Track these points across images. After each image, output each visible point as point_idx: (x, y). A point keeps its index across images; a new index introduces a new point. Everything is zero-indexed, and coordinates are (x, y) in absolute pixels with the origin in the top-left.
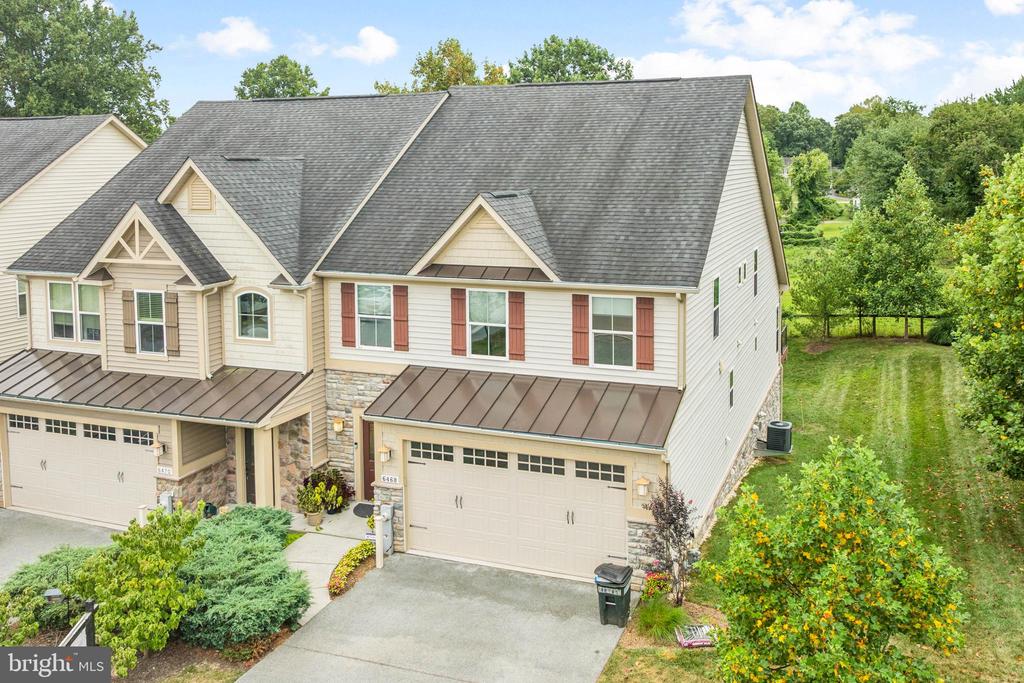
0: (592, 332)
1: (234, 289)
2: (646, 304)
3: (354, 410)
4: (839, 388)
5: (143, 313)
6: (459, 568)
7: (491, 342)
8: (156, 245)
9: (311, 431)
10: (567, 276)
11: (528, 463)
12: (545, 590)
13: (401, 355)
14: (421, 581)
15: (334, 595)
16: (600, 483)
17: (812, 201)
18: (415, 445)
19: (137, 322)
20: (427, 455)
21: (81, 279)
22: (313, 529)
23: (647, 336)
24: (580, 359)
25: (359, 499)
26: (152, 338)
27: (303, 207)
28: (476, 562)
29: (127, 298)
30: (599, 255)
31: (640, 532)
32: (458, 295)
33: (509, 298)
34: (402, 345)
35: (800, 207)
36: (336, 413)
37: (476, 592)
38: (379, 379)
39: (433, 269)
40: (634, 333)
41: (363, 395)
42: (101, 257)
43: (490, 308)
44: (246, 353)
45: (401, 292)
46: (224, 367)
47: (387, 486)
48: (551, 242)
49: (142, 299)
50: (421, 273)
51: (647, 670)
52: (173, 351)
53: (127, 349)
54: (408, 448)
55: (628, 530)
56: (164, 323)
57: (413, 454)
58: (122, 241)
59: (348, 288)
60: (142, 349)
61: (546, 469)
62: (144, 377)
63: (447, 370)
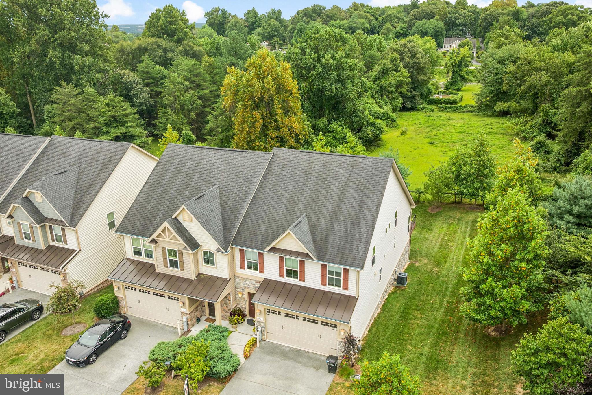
0: (328, 276)
1: (202, 249)
2: (346, 271)
3: (245, 289)
4: (439, 234)
5: (170, 255)
6: (284, 348)
7: (293, 274)
8: (174, 236)
9: (231, 297)
10: (319, 259)
11: (306, 319)
12: (311, 358)
13: (261, 274)
14: (272, 353)
15: (246, 358)
16: (329, 328)
17: (459, 74)
18: (268, 309)
19: (168, 258)
20: (273, 313)
21: (147, 243)
22: (234, 330)
23: (346, 280)
24: (323, 284)
25: (248, 317)
26: (174, 264)
27: (222, 214)
28: (289, 346)
29: (164, 249)
30: (331, 251)
31: (341, 343)
32: (281, 259)
33: (299, 261)
34: (262, 271)
35: (452, 78)
36: (239, 290)
37: (290, 359)
38: (254, 281)
39: (273, 250)
40: (342, 278)
41: (249, 285)
42: (154, 236)
43: (293, 263)
44: (207, 270)
45: (261, 255)
46: (199, 274)
47: (259, 321)
48: (314, 241)
49: (170, 251)
50: (269, 251)
51: (341, 390)
52: (182, 269)
53: (165, 266)
54: (266, 310)
55: (338, 343)
56: (178, 260)
57: (268, 312)
58: (162, 233)
59: (242, 251)
60: (170, 266)
61: (312, 322)
62: (172, 276)
63: (278, 281)
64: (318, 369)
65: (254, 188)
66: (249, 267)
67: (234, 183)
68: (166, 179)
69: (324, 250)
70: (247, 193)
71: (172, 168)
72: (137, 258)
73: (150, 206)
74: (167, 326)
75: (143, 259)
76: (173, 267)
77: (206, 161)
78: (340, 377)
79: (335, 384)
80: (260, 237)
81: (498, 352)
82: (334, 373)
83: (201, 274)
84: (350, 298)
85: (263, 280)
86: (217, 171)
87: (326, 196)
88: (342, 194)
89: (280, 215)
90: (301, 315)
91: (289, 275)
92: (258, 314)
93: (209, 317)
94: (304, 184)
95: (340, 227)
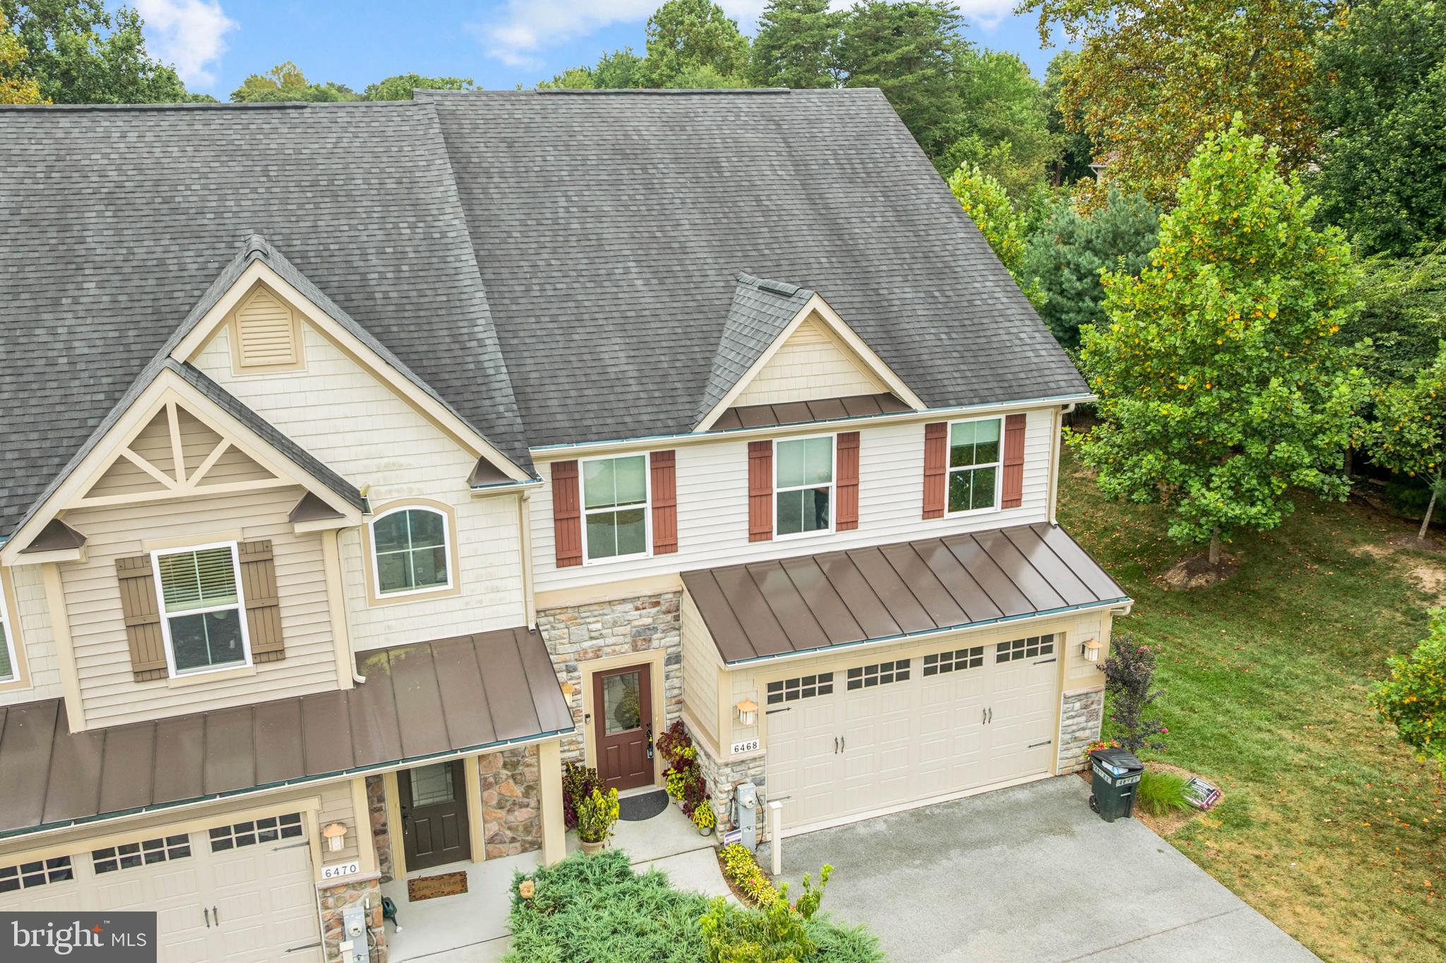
0: (949, 471)
2: (1017, 423)
3: (580, 666)
6: (862, 830)
7: (808, 511)
8: (231, 452)
10: (937, 402)
11: (937, 664)
12: (995, 814)
13: (666, 559)
16: (1026, 661)
18: (773, 687)
19: (164, 615)
20: (793, 696)
21: (15, 557)
23: (1015, 466)
24: (932, 509)
26: (207, 641)
28: (879, 813)
29: (131, 573)
31: (1077, 705)
32: (760, 453)
33: (838, 443)
34: (668, 545)
37: (941, 850)
38: (629, 606)
40: (1000, 463)
41: (602, 636)
42: (67, 498)
43: (808, 461)
44: (398, 621)
45: (664, 462)
46: (359, 656)
47: (744, 757)
49: (177, 566)
50: (717, 426)
51: (1227, 845)
52: (272, 653)
53: (142, 675)
54: (765, 694)
55: (1063, 707)
56: (240, 604)
57: (772, 700)
58: (132, 456)
59: (564, 473)
60: (180, 666)
61: (961, 666)
62: (205, 717)
63: (746, 566)
64: (1065, 829)
65: (454, 222)
66: (602, 548)
67: (336, 217)
69: (921, 371)
70: (437, 245)
76: (204, 662)
77: (106, 156)
78: (1153, 814)
79: (1186, 842)
80: (634, 388)
81: (1289, 604)
82: (1127, 815)
83: (362, 658)
84: (1037, 532)
85: (679, 584)
86: (205, 187)
87: (766, 212)
88: (814, 199)
89: (648, 300)
90: (916, 648)
91: (789, 522)
92: (750, 719)
93: (415, 875)
94: (649, 187)
95: (902, 293)
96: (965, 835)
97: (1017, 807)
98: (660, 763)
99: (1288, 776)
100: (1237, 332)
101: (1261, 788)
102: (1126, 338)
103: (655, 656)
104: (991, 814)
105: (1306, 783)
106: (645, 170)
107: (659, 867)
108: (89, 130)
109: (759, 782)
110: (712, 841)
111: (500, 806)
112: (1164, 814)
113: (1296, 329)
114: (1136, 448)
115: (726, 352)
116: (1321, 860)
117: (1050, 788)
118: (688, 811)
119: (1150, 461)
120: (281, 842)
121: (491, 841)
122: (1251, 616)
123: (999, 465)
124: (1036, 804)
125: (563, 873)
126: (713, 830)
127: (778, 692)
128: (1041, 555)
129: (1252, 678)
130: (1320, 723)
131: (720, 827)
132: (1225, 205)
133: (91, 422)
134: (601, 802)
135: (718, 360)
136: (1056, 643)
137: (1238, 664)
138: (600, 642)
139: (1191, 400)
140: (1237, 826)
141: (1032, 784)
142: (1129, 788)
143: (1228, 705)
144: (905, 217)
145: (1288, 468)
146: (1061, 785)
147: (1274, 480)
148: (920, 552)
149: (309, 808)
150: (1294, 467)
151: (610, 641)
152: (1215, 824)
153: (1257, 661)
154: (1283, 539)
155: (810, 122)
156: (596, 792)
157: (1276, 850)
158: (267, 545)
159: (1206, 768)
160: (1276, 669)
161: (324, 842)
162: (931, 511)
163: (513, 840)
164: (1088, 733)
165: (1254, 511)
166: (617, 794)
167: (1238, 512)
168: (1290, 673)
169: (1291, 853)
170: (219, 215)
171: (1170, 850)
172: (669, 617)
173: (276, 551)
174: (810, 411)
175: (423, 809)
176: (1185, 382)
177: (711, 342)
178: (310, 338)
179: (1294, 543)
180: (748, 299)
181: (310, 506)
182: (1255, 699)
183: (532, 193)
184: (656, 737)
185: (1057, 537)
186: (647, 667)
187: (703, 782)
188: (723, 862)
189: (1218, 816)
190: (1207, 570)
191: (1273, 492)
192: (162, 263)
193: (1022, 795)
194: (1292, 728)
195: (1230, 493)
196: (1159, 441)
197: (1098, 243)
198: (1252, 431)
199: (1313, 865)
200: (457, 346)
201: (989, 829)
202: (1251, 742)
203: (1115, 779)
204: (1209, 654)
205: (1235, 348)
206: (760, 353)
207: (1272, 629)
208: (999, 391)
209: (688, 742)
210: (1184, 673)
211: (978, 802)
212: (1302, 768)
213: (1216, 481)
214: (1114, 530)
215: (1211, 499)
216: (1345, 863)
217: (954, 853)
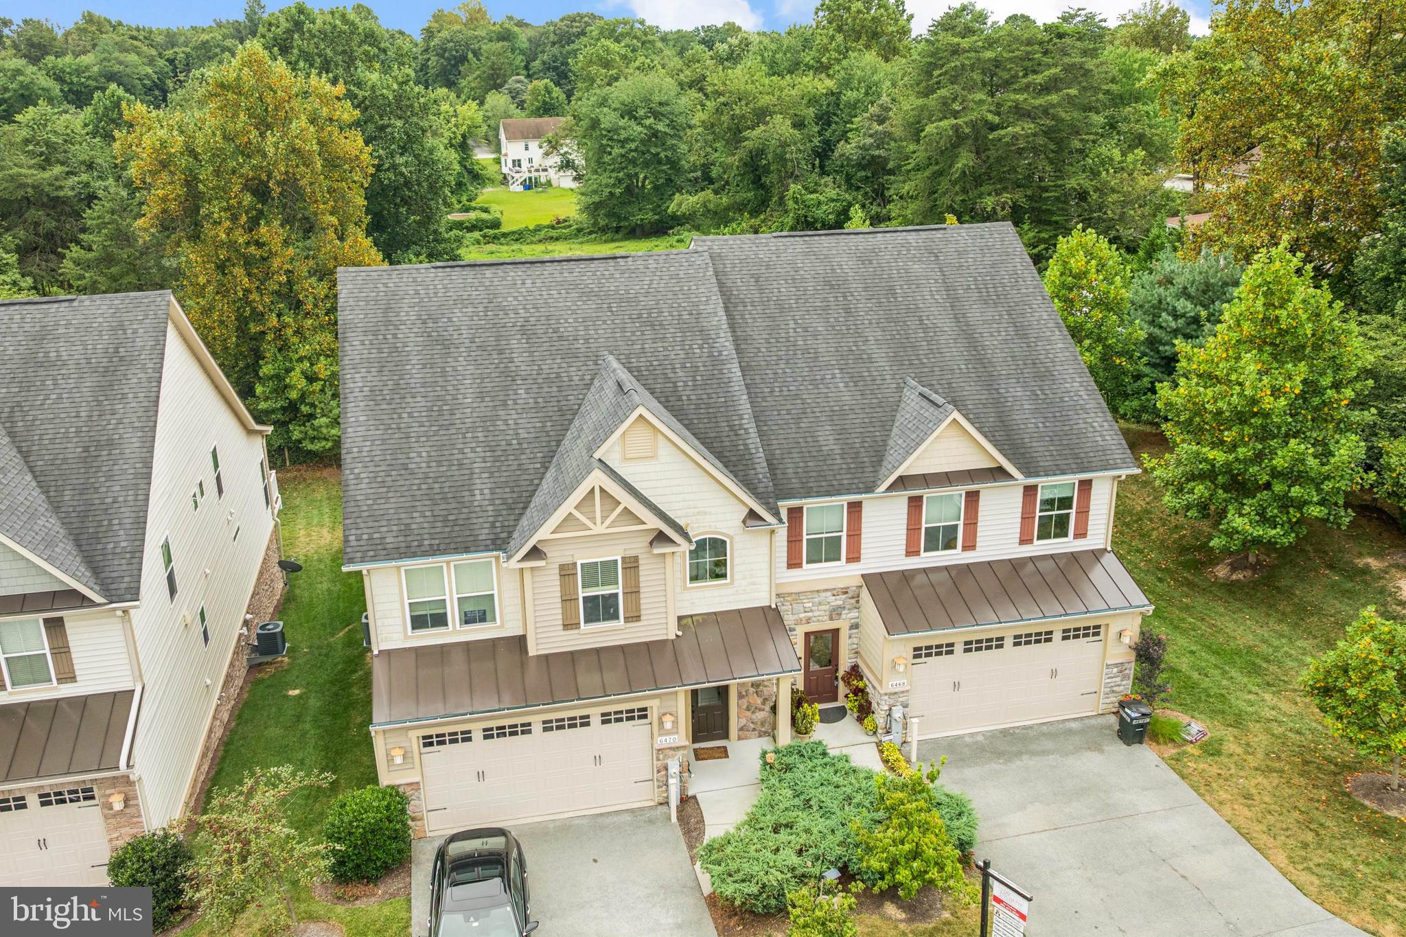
0: (1038, 516)
2: (1086, 485)
3: (799, 628)
5: (590, 582)
6: (968, 739)
7: (944, 538)
8: (624, 512)
10: (1025, 472)
11: (1022, 640)
13: (853, 566)
16: (1082, 640)
18: (915, 649)
19: (580, 597)
20: (929, 655)
21: (514, 563)
23: (1084, 512)
26: (601, 609)
28: (980, 729)
29: (566, 572)
31: (1115, 670)
32: (915, 503)
33: (966, 498)
34: (855, 557)
37: (1017, 755)
38: (829, 594)
39: (901, 484)
41: (811, 611)
42: (543, 533)
43: (946, 508)
44: (698, 600)
45: (855, 508)
47: (896, 690)
49: (589, 569)
50: (890, 489)
51: (1201, 766)
52: (633, 617)
53: (566, 626)
54: (912, 653)
55: (1105, 671)
56: (619, 590)
57: (915, 657)
58: (577, 514)
59: (795, 513)
60: (586, 622)
61: (1037, 641)
62: (598, 651)
63: (903, 571)
64: (1097, 748)
65: (725, 343)
66: (814, 558)
67: (654, 341)
68: (415, 373)
69: (1023, 450)
70: (716, 360)
71: (411, 339)
72: (431, 637)
73: (419, 457)
74: (601, 814)
75: (455, 633)
76: (598, 620)
77: (516, 298)
78: (1158, 743)
79: (1176, 763)
80: (839, 461)
81: (1301, 599)
82: (1141, 742)
83: (680, 618)
84: (1096, 555)
85: (861, 581)
86: (576, 320)
87: (926, 330)
88: (959, 318)
89: (847, 398)
90: (1008, 630)
91: (931, 546)
92: (902, 669)
93: (697, 746)
94: (848, 311)
95: (1015, 392)
96: (1033, 747)
97: (1070, 732)
98: (842, 689)
99: (1258, 725)
100: (1268, 402)
101: (1236, 731)
102: (1190, 398)
103: (843, 624)
104: (1052, 736)
105: (1268, 731)
106: (845, 297)
107: (845, 751)
108: (504, 279)
109: (905, 706)
110: (874, 739)
111: (748, 709)
112: (1165, 743)
113: (1316, 401)
114: (1192, 477)
115: (896, 440)
116: (1260, 779)
117: (1093, 722)
118: (860, 720)
119: (1200, 490)
120: (637, 722)
121: (741, 729)
122: (1270, 606)
123: (1073, 512)
124: (1082, 732)
125: (790, 751)
126: (875, 733)
127: (918, 653)
128: (1097, 574)
129: (1257, 655)
130: (1295, 691)
131: (880, 731)
132: (1268, 305)
133: (536, 482)
134: (809, 711)
135: (891, 442)
136: (1102, 630)
137: (1251, 643)
138: (810, 614)
139: (1233, 447)
140: (1212, 755)
141: (1082, 718)
142: (1142, 726)
143: (1233, 673)
144: (1021, 331)
145: (1301, 504)
146: (1101, 720)
147: (1291, 510)
148: (1015, 566)
149: (654, 705)
150: (1306, 503)
151: (816, 614)
152: (1197, 752)
153: (1264, 641)
154: (1309, 548)
155: (959, 253)
156: (806, 705)
157: (1233, 771)
158: (636, 559)
159: (1203, 716)
160: (1277, 649)
161: (661, 723)
162: (1025, 540)
163: (754, 730)
164: (1121, 688)
165: (1274, 532)
166: (818, 706)
167: (1261, 533)
168: (1286, 653)
169: (1242, 773)
170: (587, 341)
171: (1164, 766)
172: (853, 601)
173: (641, 562)
174: (948, 478)
175: (703, 707)
176: (1228, 436)
177: (886, 426)
178: (662, 442)
179: (1315, 551)
180: (911, 399)
181: (661, 538)
182: (1253, 670)
183: (773, 318)
184: (841, 673)
185: (1110, 560)
186: (838, 630)
187: (870, 703)
188: (881, 752)
189: (1201, 748)
190: (1246, 568)
191: (1290, 520)
192: (558, 376)
193: (1074, 725)
194: (1274, 693)
195: (1257, 518)
196: (1209, 475)
197: (1192, 291)
198: (1275, 474)
199: (1254, 782)
200: (732, 433)
201: (1048, 744)
202: (1240, 701)
203: (1132, 719)
204: (1232, 634)
205: (1266, 415)
206: (918, 445)
207: (1282, 619)
208: (1074, 466)
209: (861, 678)
210: (1209, 648)
211: (1045, 727)
212: (1269, 721)
213: (1247, 509)
214: (1183, 528)
215: (1239, 522)
216: (1276, 782)
217: (1024, 757)
